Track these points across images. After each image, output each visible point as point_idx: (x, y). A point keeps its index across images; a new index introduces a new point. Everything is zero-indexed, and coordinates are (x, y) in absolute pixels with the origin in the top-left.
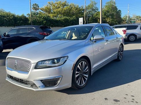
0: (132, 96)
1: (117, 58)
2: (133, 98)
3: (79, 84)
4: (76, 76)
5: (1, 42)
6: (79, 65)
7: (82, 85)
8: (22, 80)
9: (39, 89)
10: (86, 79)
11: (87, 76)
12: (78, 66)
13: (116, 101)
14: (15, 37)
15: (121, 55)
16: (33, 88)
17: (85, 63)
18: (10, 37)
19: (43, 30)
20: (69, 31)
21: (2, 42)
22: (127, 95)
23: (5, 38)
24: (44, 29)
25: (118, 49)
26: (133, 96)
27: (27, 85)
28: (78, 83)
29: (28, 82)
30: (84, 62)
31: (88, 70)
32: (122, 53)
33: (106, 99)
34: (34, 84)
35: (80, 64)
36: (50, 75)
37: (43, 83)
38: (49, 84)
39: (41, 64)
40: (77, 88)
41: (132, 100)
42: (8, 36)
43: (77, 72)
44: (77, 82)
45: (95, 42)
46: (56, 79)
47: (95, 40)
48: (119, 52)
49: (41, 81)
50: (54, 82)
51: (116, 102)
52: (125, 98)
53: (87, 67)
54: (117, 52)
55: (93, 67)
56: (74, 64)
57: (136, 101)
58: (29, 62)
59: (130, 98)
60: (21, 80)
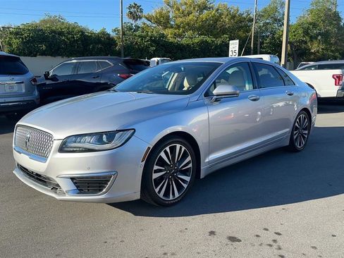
0: (276, 233)
1: (287, 143)
2: (277, 237)
3: (161, 195)
4: (155, 176)
5: (36, 93)
6: (166, 152)
7: (171, 198)
8: (40, 176)
9: (68, 197)
10: (185, 186)
11: (188, 179)
12: (163, 154)
13: (233, 239)
14: (68, 81)
15: (304, 137)
16: (56, 193)
17: (183, 148)
18: (58, 80)
19: (129, 68)
20: (176, 74)
21: (39, 91)
22: (267, 230)
23: (48, 82)
24: (131, 66)
25: (293, 120)
26: (279, 234)
27: (47, 186)
28: (160, 192)
29: (49, 179)
30: (178, 146)
31: (190, 165)
32: (306, 132)
33: (212, 233)
34: (58, 185)
35: (168, 149)
36: (89, 169)
37: (75, 183)
38: (88, 187)
39: (75, 142)
40: (156, 202)
41: (272, 243)
42: (54, 78)
43: (156, 167)
44: (157, 190)
45: (216, 100)
46: (105, 177)
47: (217, 95)
48: (295, 128)
49: (72, 179)
50: (99, 183)
51: (230, 243)
52: (258, 236)
53: (189, 158)
54: (288, 130)
55: (207, 160)
56: (149, 148)
57: (281, 244)
58: (50, 136)
59: (268, 237)
60: (37, 174)
